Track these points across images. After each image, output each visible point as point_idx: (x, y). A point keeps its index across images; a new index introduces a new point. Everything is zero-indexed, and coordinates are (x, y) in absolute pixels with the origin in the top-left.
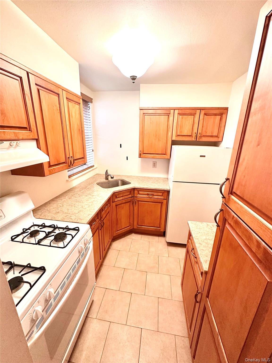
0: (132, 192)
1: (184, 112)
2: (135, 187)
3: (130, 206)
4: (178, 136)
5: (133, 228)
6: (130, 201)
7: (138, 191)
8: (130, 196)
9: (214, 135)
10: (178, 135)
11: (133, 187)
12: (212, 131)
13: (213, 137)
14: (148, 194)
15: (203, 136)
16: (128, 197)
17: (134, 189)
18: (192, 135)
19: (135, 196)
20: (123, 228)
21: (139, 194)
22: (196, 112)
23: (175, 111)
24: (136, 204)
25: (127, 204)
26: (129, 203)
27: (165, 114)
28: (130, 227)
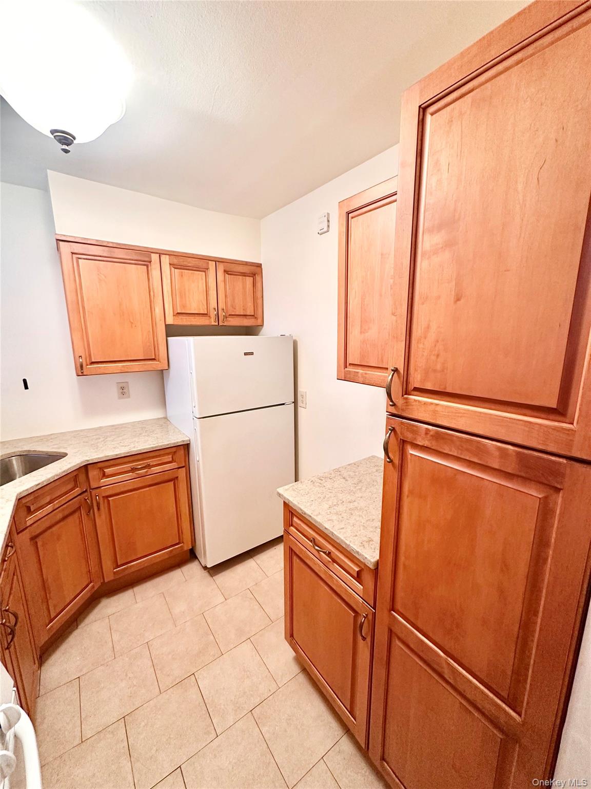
0: (82, 478)
1: (183, 262)
2: (88, 461)
3: (81, 521)
4: (178, 315)
5: (103, 583)
6: (79, 508)
7: (101, 469)
8: (77, 491)
9: (248, 314)
10: (178, 313)
11: (82, 463)
12: (243, 306)
13: (248, 317)
14: (133, 470)
15: (230, 315)
16: (71, 497)
17: (85, 468)
18: (208, 314)
19: (94, 485)
20: (68, 601)
21: (104, 476)
22: (208, 266)
23: (163, 257)
24: (99, 509)
25: (70, 519)
26: (77, 515)
27: (137, 262)
28: (92, 584)
